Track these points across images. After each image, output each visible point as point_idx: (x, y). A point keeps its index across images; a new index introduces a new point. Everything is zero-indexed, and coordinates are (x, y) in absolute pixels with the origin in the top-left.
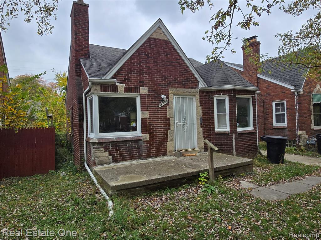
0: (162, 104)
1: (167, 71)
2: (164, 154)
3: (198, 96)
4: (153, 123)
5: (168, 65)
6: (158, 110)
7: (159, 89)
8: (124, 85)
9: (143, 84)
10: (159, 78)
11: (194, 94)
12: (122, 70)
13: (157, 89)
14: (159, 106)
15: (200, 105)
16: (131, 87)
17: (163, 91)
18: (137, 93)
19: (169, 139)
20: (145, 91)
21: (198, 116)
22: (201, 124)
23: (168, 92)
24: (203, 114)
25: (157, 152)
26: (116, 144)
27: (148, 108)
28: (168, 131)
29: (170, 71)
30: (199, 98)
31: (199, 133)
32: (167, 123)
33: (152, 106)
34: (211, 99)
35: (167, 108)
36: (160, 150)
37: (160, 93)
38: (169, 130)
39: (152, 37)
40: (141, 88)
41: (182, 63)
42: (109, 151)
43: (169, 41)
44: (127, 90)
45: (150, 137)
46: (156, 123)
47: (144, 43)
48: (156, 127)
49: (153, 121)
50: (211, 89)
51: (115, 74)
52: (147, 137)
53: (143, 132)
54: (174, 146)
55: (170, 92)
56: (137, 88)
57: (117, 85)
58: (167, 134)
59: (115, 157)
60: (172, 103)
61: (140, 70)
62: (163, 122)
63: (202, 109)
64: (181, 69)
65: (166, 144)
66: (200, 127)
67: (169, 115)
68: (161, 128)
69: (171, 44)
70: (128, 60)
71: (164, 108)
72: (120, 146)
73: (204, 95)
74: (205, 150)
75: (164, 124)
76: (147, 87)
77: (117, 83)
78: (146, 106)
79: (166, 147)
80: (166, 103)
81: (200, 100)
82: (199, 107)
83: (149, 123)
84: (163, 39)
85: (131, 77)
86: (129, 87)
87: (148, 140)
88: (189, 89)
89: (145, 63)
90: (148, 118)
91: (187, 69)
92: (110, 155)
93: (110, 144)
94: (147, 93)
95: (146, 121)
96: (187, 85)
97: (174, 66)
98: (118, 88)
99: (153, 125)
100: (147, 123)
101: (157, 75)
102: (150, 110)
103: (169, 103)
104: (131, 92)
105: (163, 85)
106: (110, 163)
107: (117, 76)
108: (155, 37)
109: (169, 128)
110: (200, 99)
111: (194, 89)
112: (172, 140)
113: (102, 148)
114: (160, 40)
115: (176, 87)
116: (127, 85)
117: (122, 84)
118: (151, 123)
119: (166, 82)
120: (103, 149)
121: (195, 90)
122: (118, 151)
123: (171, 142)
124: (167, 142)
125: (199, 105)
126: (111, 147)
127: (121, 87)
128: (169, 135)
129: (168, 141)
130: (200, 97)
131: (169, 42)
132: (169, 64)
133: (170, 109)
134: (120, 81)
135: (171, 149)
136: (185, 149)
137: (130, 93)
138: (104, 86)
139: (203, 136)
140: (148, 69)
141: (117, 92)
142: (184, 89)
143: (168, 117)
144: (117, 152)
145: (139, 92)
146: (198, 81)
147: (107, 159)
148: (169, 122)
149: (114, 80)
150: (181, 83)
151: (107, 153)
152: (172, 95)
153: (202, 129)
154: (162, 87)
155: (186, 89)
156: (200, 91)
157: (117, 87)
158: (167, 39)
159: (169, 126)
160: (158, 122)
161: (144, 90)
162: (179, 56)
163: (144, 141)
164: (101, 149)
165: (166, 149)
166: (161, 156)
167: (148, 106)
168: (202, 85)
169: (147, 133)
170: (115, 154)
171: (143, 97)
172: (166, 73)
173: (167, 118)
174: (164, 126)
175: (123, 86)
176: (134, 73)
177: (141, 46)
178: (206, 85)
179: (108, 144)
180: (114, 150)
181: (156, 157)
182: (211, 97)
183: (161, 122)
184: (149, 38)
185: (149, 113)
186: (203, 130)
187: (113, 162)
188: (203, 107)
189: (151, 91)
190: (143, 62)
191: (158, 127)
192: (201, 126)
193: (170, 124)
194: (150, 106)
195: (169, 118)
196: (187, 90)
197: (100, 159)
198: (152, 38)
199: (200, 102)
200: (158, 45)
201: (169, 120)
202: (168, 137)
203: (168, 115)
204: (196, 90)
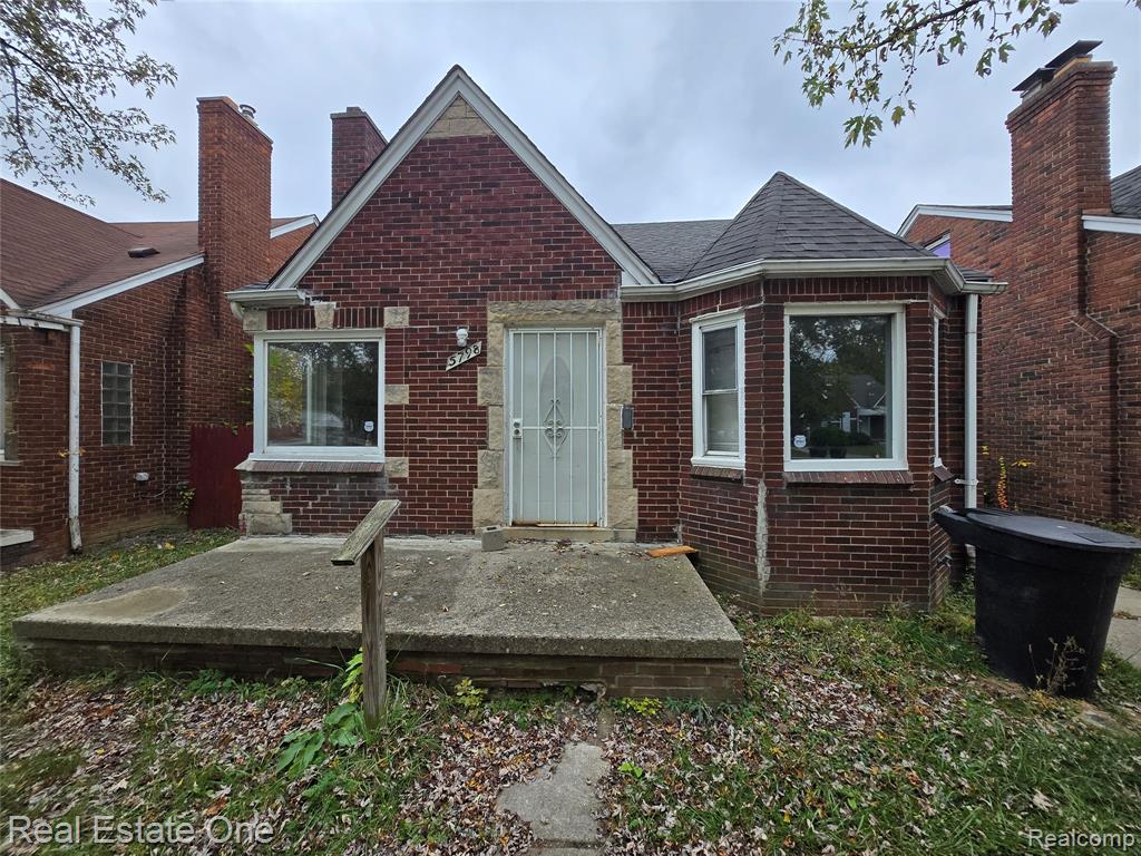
0: (459, 359)
1: (484, 244)
2: (464, 527)
3: (615, 325)
4: (422, 421)
5: (493, 224)
6: (441, 381)
7: (451, 310)
8: (335, 303)
9: (393, 296)
10: (453, 270)
11: (596, 317)
12: (330, 260)
13: (443, 309)
14: (445, 367)
15: (626, 361)
16: (355, 311)
17: (464, 315)
18: (374, 326)
19: (481, 481)
20: (399, 318)
21: (613, 402)
22: (627, 433)
23: (485, 315)
24: (639, 394)
25: (436, 519)
26: (306, 480)
27: (407, 375)
28: (480, 453)
29: (494, 244)
30: (619, 332)
31: (614, 467)
32: (474, 424)
33: (421, 368)
34: (682, 332)
35: (476, 374)
36: (448, 513)
37: (453, 322)
38: (481, 448)
39: (432, 136)
40: (386, 309)
41: (546, 208)
42: (283, 499)
43: (497, 138)
44: (341, 320)
45: (411, 468)
46: (434, 421)
47: (405, 162)
48: (433, 435)
49: (424, 415)
50: (677, 294)
51: (309, 273)
52: (401, 467)
53: (391, 450)
54: (500, 506)
55: (491, 316)
56: (374, 310)
57: (313, 307)
58: (476, 462)
59: (301, 517)
60: (498, 353)
61: (387, 252)
62: (460, 421)
63: (634, 373)
64: (542, 228)
65: (471, 494)
66: (620, 442)
67: (483, 398)
68: (450, 442)
69: (504, 145)
70: (348, 227)
71: (465, 374)
72: (315, 486)
73: (646, 320)
74: (638, 535)
75: (464, 428)
76: (408, 304)
77: (318, 299)
78: (401, 368)
79: (471, 507)
80: (473, 355)
81: (624, 340)
82: (618, 367)
83: (408, 421)
84: (473, 133)
85: (358, 279)
86: (349, 311)
87: (406, 475)
88: (576, 302)
89: (406, 227)
90: (407, 407)
91: (570, 228)
92: (285, 511)
93: (285, 479)
94: (406, 324)
95: (400, 414)
96: (566, 287)
97: (513, 223)
98: (316, 314)
99: (425, 428)
100: (401, 421)
101: (444, 264)
102: (416, 381)
103: (483, 354)
104: (355, 326)
105: (464, 296)
106: (285, 534)
107: (315, 280)
108: (441, 136)
109: (484, 442)
110: (625, 334)
111: (598, 296)
112: (493, 484)
113: (265, 488)
114: (460, 140)
115: (515, 299)
116: (344, 305)
117: (326, 303)
118: (416, 421)
119: (480, 283)
120: (267, 491)
121: (601, 301)
122: (310, 503)
123: (486, 492)
124: (475, 490)
125: (621, 361)
126: (288, 488)
127: (324, 310)
128: (480, 466)
129: (476, 487)
130: (625, 327)
131: (497, 141)
132: (491, 217)
133: (486, 377)
134: (322, 295)
135: (488, 515)
136: (550, 520)
137: (351, 329)
138: (276, 313)
139: (635, 481)
140: (415, 246)
141: (314, 326)
142: (553, 303)
143: (479, 404)
144: (307, 504)
145: (381, 324)
146: (618, 267)
147: (277, 519)
148: (485, 421)
149: (302, 295)
150: (541, 281)
151: (278, 503)
152: (500, 325)
153: (631, 452)
154: (460, 303)
155: (561, 302)
156: (625, 306)
157: (313, 312)
158: (488, 132)
159: (484, 435)
160: (441, 421)
161: (396, 317)
162: (537, 182)
163: (393, 480)
164: (262, 491)
165: (471, 513)
166: (450, 533)
167: (408, 368)
168: (634, 279)
169: (400, 455)
170: (301, 508)
171: (393, 337)
172: (478, 250)
173: (476, 407)
174: (461, 435)
175: (329, 307)
176: (365, 266)
177: (394, 174)
178: (655, 280)
179: (281, 478)
180: (297, 498)
181: (433, 533)
182: (682, 326)
183: (454, 421)
184: (421, 142)
185: (411, 388)
186: (634, 455)
187: (296, 531)
188: (640, 367)
189: (422, 316)
190: (394, 227)
191: (441, 435)
192: (626, 441)
193: (485, 428)
194: (415, 368)
195: (485, 408)
196: (563, 304)
197: (257, 518)
198: (432, 141)
199: (624, 347)
200: (452, 161)
201: (485, 414)
202: (479, 471)
203: (479, 395)
204: (609, 301)
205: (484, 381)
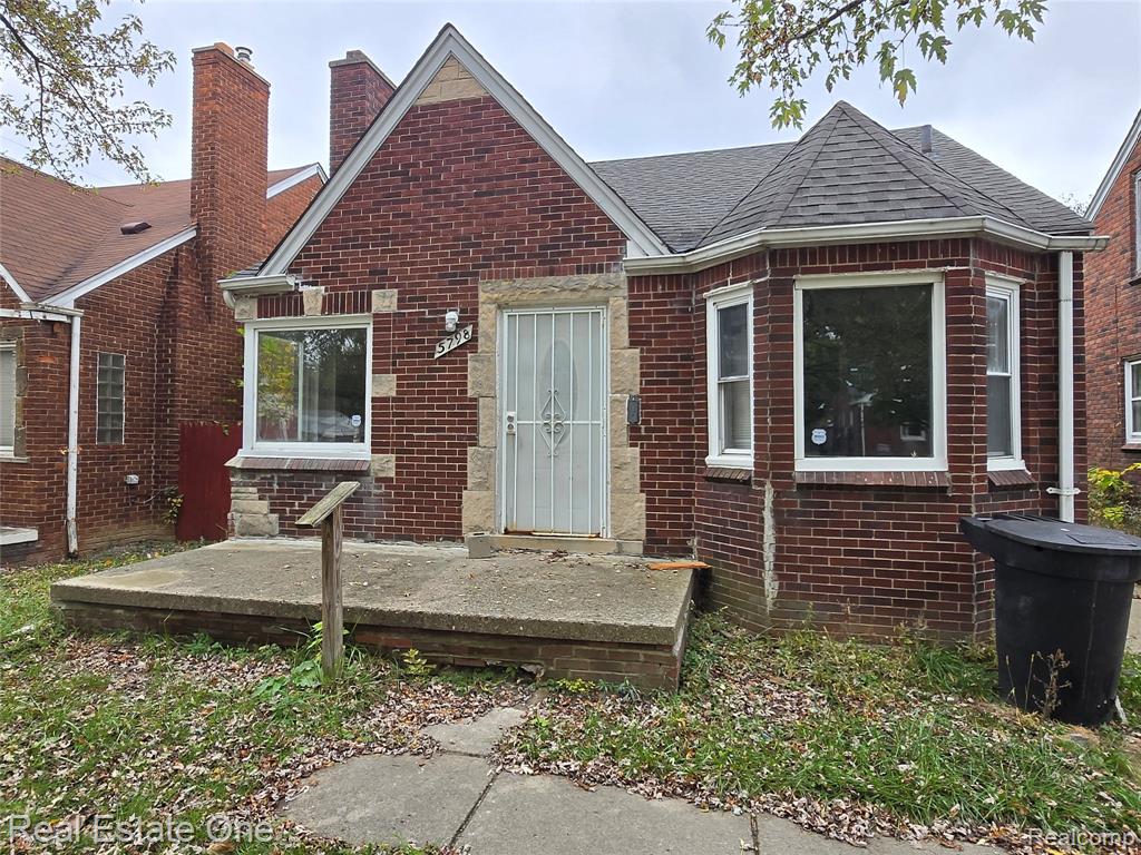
0: (448, 345)
1: (476, 217)
2: (453, 533)
3: (620, 302)
4: (410, 415)
5: (485, 194)
6: (430, 370)
7: (441, 291)
8: (323, 288)
9: (381, 278)
10: (444, 247)
11: (599, 295)
12: (319, 242)
13: (433, 291)
14: (434, 354)
15: (633, 344)
16: (343, 295)
17: (454, 297)
18: (362, 311)
19: (470, 481)
20: (387, 302)
21: (617, 392)
22: (633, 428)
23: (476, 296)
24: (648, 383)
25: (423, 524)
26: (292, 478)
27: (394, 363)
28: (470, 450)
29: (487, 216)
30: (625, 311)
31: (618, 467)
32: (463, 418)
33: (409, 356)
34: (698, 309)
35: (466, 362)
36: (436, 517)
37: (442, 305)
38: (471, 445)
39: (423, 102)
40: (374, 292)
41: (543, 173)
42: (271, 498)
43: (491, 99)
44: (331, 305)
45: (397, 466)
46: (422, 415)
47: (395, 132)
48: (421, 430)
49: (411, 407)
50: (690, 265)
51: (299, 257)
52: (387, 465)
53: (377, 447)
54: (492, 510)
55: (482, 296)
56: (362, 294)
57: (302, 293)
58: (465, 460)
59: (287, 519)
60: (490, 339)
61: (375, 231)
62: (450, 415)
63: (642, 359)
64: (539, 196)
65: (460, 497)
66: (625, 439)
67: (472, 388)
68: (439, 437)
69: (498, 106)
70: (338, 206)
71: (454, 362)
72: (301, 485)
73: (656, 296)
74: (645, 548)
75: (453, 422)
76: (396, 286)
77: (303, 284)
78: (388, 357)
79: (460, 511)
80: (463, 341)
81: (630, 320)
82: (623, 351)
83: (395, 415)
84: (465, 96)
85: (346, 261)
86: (337, 295)
87: (392, 474)
88: (576, 277)
89: (395, 202)
90: (394, 399)
91: (570, 193)
92: (272, 511)
93: (272, 478)
94: (394, 308)
95: (387, 407)
96: (565, 261)
97: (507, 192)
98: (305, 300)
99: (412, 422)
100: (388, 415)
101: (434, 241)
102: (403, 371)
103: (474, 339)
104: (343, 312)
105: (455, 275)
106: (272, 536)
107: (303, 264)
108: (434, 101)
109: (474, 438)
110: (631, 313)
111: (601, 271)
112: (482, 485)
113: (253, 486)
114: (452, 104)
115: (510, 276)
116: (332, 289)
117: (315, 288)
118: (402, 415)
119: (473, 259)
120: (254, 490)
121: (604, 276)
122: (297, 504)
123: (476, 494)
124: (464, 492)
125: (627, 344)
126: (276, 487)
127: (313, 295)
128: (470, 465)
129: (466, 488)
130: (631, 305)
131: (491, 103)
132: (484, 187)
133: (477, 365)
134: (311, 279)
135: (477, 520)
136: (548, 529)
137: (339, 315)
138: (266, 300)
139: (643, 485)
140: (404, 222)
141: (302, 313)
142: (550, 279)
143: (469, 395)
144: (293, 505)
145: (369, 309)
146: (623, 235)
147: (263, 520)
148: (475, 415)
149: (291, 281)
150: (537, 256)
151: (266, 503)
152: (493, 306)
153: (638, 449)
154: (451, 283)
155: (558, 278)
156: (631, 280)
157: (302, 298)
158: (480, 93)
159: (475, 430)
160: (429, 415)
161: (385, 301)
162: (534, 144)
163: (379, 480)
164: (251, 489)
165: (460, 518)
166: (438, 540)
167: (395, 356)
168: (641, 250)
169: (386, 452)
170: (288, 509)
171: (381, 322)
172: (470, 224)
173: (465, 399)
174: (450, 430)
175: (317, 292)
176: (354, 247)
177: (384, 147)
178: (664, 249)
179: (269, 476)
180: (283, 498)
181: (420, 540)
182: (697, 302)
183: (443, 415)
184: (412, 109)
185: (399, 378)
186: (642, 454)
187: (283, 533)
188: (648, 351)
189: (411, 299)
190: (384, 203)
191: (429, 430)
192: (631, 438)
193: (475, 422)
194: (402, 356)
195: (475, 400)
196: (561, 280)
197: (245, 518)
198: (423, 108)
199: (631, 328)
200: (444, 127)
201: (475, 407)
202: (468, 471)
203: (469, 385)
204: (612, 275)
205: (475, 369)
